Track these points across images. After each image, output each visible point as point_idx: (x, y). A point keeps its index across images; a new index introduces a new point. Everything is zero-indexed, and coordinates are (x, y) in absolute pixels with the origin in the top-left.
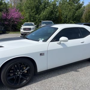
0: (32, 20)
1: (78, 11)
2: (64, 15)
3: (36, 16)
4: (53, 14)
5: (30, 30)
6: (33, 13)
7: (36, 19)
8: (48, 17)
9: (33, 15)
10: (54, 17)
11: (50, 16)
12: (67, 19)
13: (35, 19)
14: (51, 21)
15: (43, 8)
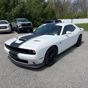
0: (3, 17)
1: (45, 9)
2: (33, 12)
3: (6, 13)
4: (24, 12)
5: (6, 28)
6: (3, 10)
7: (7, 16)
8: (19, 15)
9: (3, 13)
10: (24, 15)
11: (21, 13)
12: (37, 17)
13: (5, 16)
14: (25, 19)
15: (13, 5)
